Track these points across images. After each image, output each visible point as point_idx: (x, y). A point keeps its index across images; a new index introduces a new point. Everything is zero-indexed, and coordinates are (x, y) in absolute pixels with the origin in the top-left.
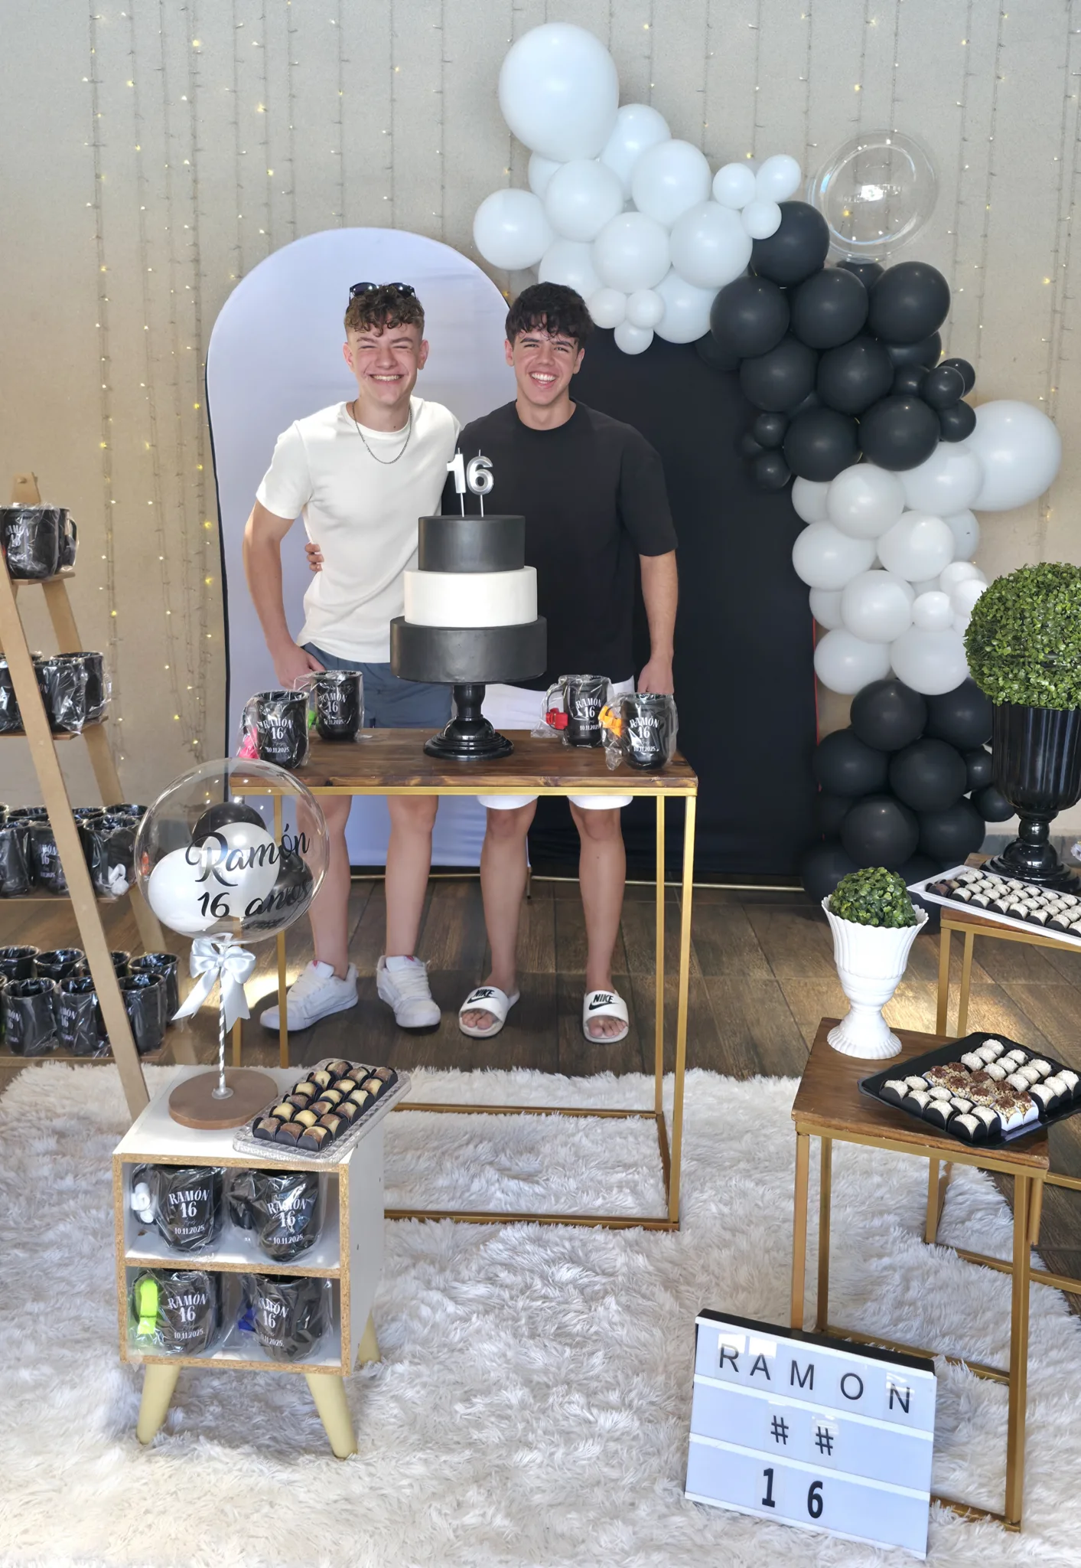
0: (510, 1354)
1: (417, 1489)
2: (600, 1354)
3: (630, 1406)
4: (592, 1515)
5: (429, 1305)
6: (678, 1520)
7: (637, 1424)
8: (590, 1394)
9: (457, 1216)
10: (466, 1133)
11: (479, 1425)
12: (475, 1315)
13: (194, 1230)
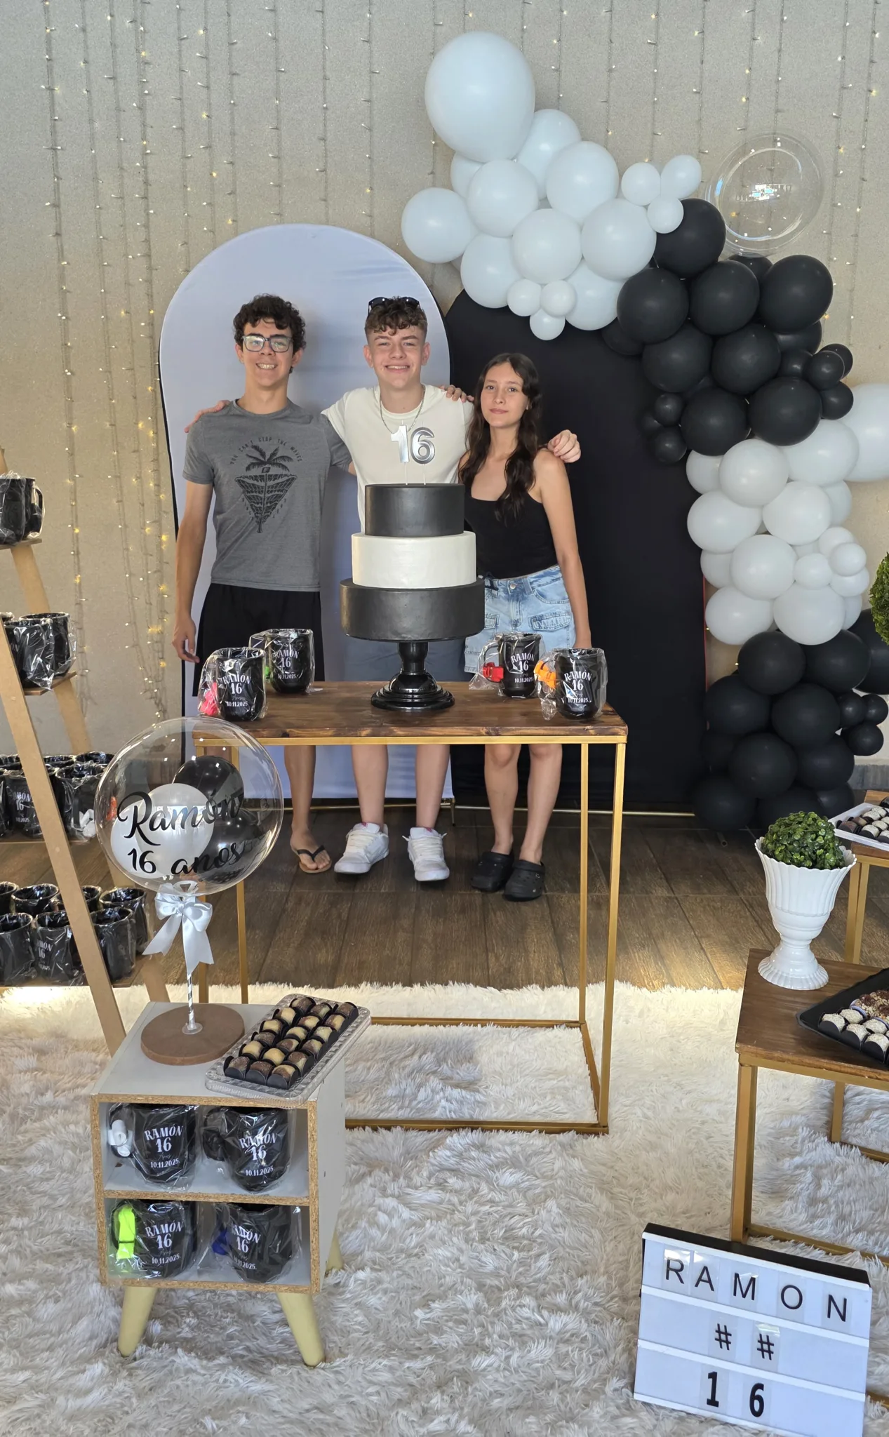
0: (463, 1259)
1: (384, 1396)
2: (547, 1256)
3: (576, 1308)
4: (549, 1418)
5: (385, 1212)
6: (630, 1420)
7: (585, 1326)
8: (540, 1297)
9: (408, 1125)
10: (410, 1045)
11: (438, 1330)
12: (429, 1221)
13: (169, 1163)
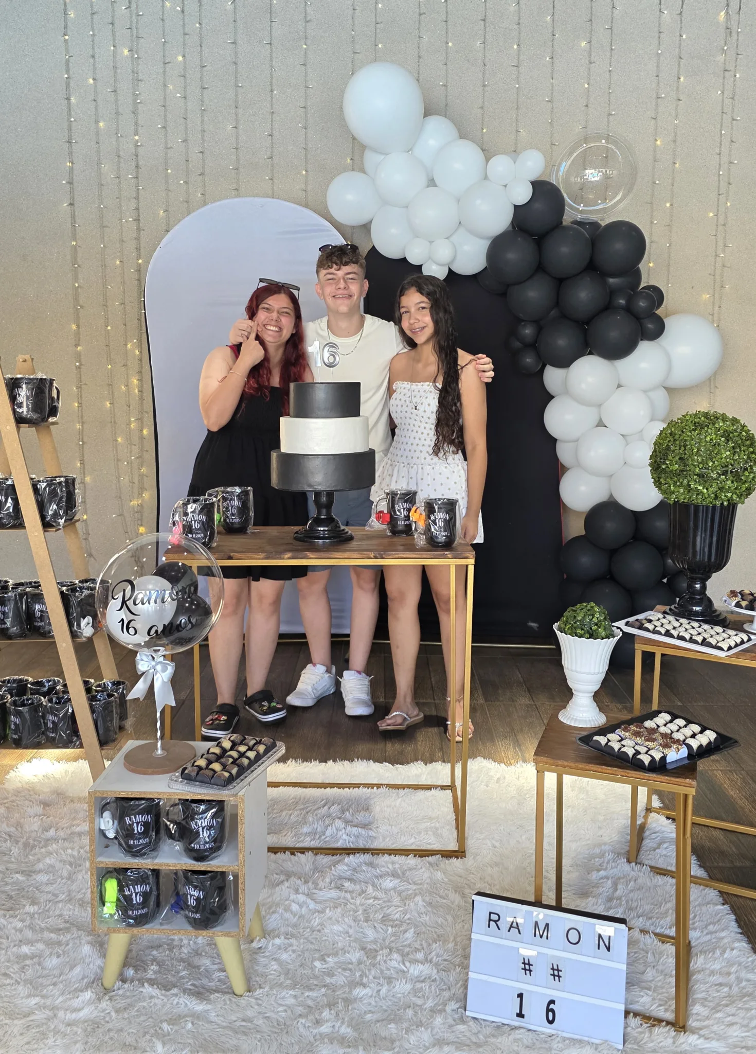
0: (351, 931)
1: (289, 1012)
2: (411, 931)
3: (431, 961)
4: (405, 1025)
5: (297, 903)
6: (461, 1027)
7: (435, 972)
8: (404, 956)
9: (317, 851)
10: (323, 800)
11: (330, 974)
12: (328, 909)
13: (142, 841)
